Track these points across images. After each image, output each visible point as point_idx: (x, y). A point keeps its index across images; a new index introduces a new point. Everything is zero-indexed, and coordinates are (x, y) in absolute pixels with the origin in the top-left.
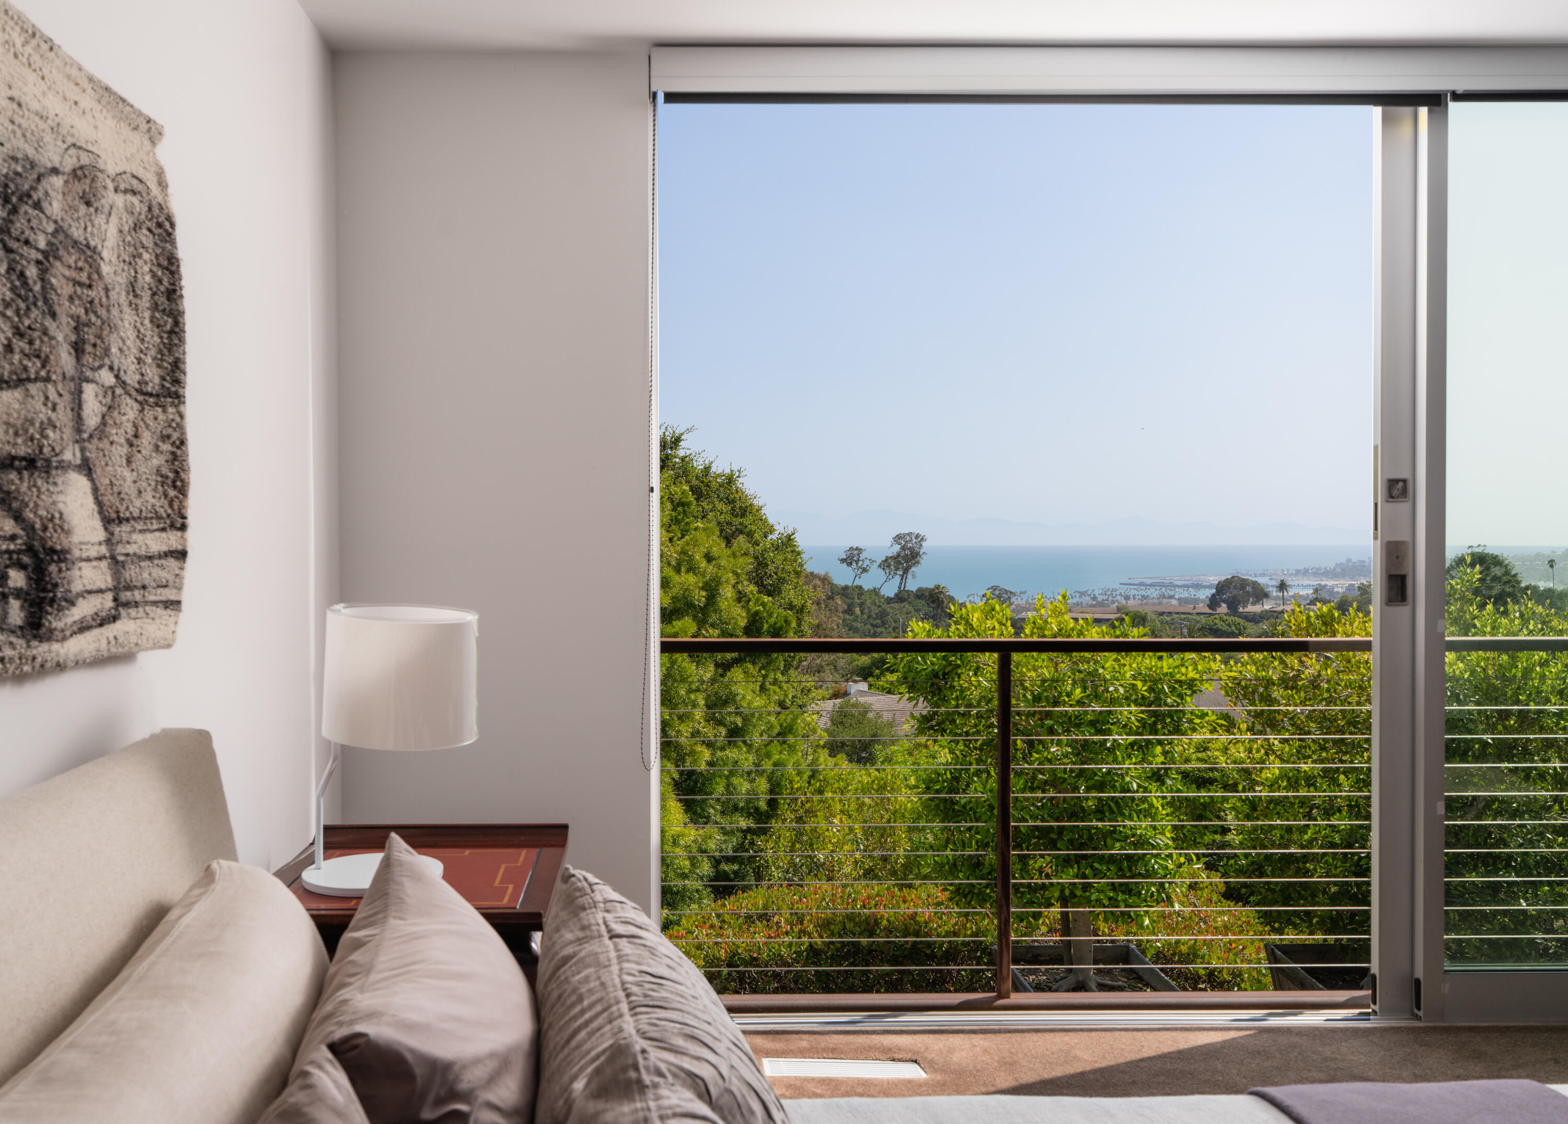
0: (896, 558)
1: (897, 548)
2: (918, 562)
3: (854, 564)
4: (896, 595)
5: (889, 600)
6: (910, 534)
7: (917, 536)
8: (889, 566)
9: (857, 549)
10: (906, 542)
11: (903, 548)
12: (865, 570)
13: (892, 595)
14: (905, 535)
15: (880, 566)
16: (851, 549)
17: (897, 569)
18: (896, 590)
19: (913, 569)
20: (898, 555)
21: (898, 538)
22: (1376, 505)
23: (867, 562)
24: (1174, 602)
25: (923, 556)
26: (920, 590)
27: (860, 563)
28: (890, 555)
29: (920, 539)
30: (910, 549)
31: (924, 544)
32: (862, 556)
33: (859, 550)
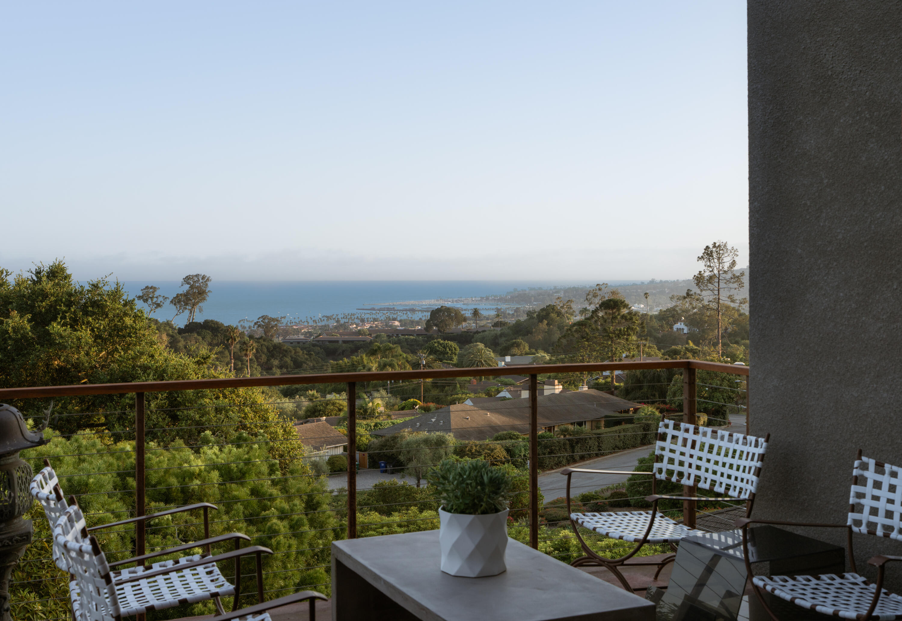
0: (186, 295)
1: (187, 287)
2: (204, 299)
3: (150, 300)
4: (186, 326)
5: (181, 331)
6: (197, 276)
7: (203, 278)
8: (179, 302)
9: (151, 288)
10: (194, 282)
11: (192, 287)
12: (158, 305)
13: (183, 327)
14: (193, 276)
15: (172, 302)
16: (147, 288)
17: (186, 304)
18: (186, 322)
19: (200, 304)
20: (188, 292)
21: (187, 279)
23: (161, 299)
24: (397, 323)
25: (209, 294)
26: (206, 322)
27: (155, 300)
28: (181, 292)
29: (206, 279)
30: (197, 288)
31: (209, 283)
32: (157, 294)
33: (154, 289)
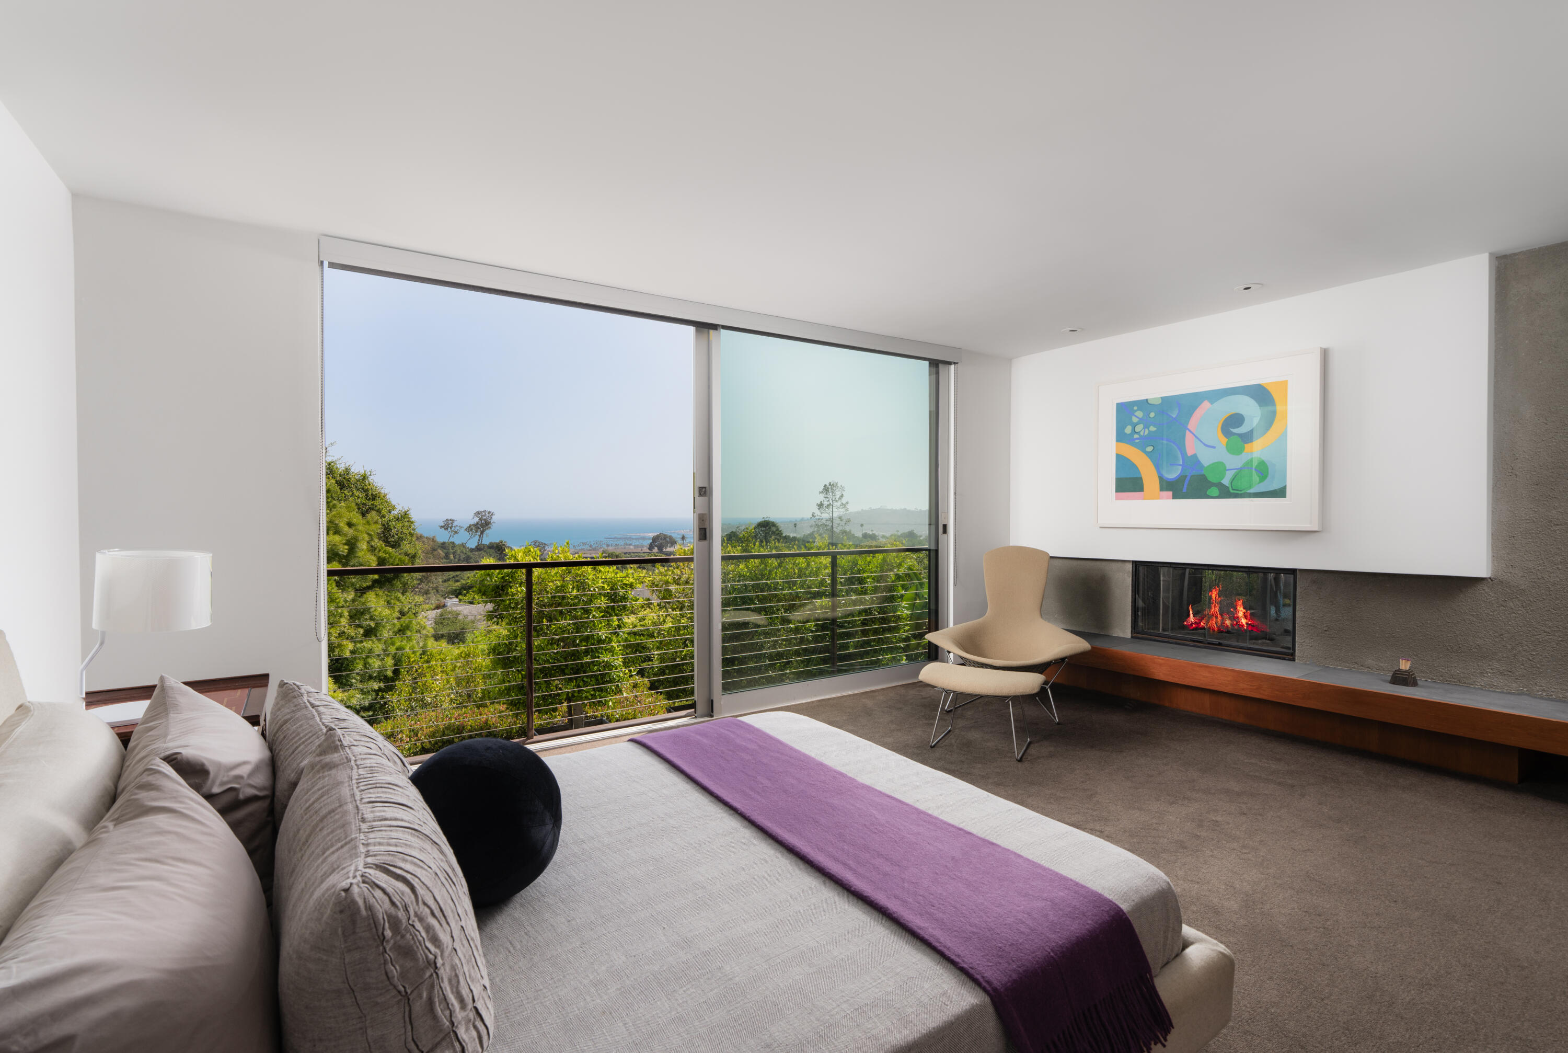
0: (476, 525)
1: (477, 519)
2: (489, 527)
3: (449, 529)
4: (476, 547)
5: (472, 550)
6: (484, 511)
7: (489, 512)
8: (471, 530)
9: (451, 520)
10: (482, 516)
11: (481, 519)
12: (456, 533)
13: (474, 547)
14: (481, 512)
15: (466, 530)
16: (447, 520)
17: (477, 532)
18: (476, 544)
19: (486, 531)
20: (477, 524)
21: (477, 514)
22: (694, 498)
23: (458, 528)
25: (493, 524)
26: (491, 543)
27: (453, 528)
28: (472, 523)
29: (491, 514)
30: (485, 520)
31: (493, 517)
32: (454, 524)
33: (453, 521)
